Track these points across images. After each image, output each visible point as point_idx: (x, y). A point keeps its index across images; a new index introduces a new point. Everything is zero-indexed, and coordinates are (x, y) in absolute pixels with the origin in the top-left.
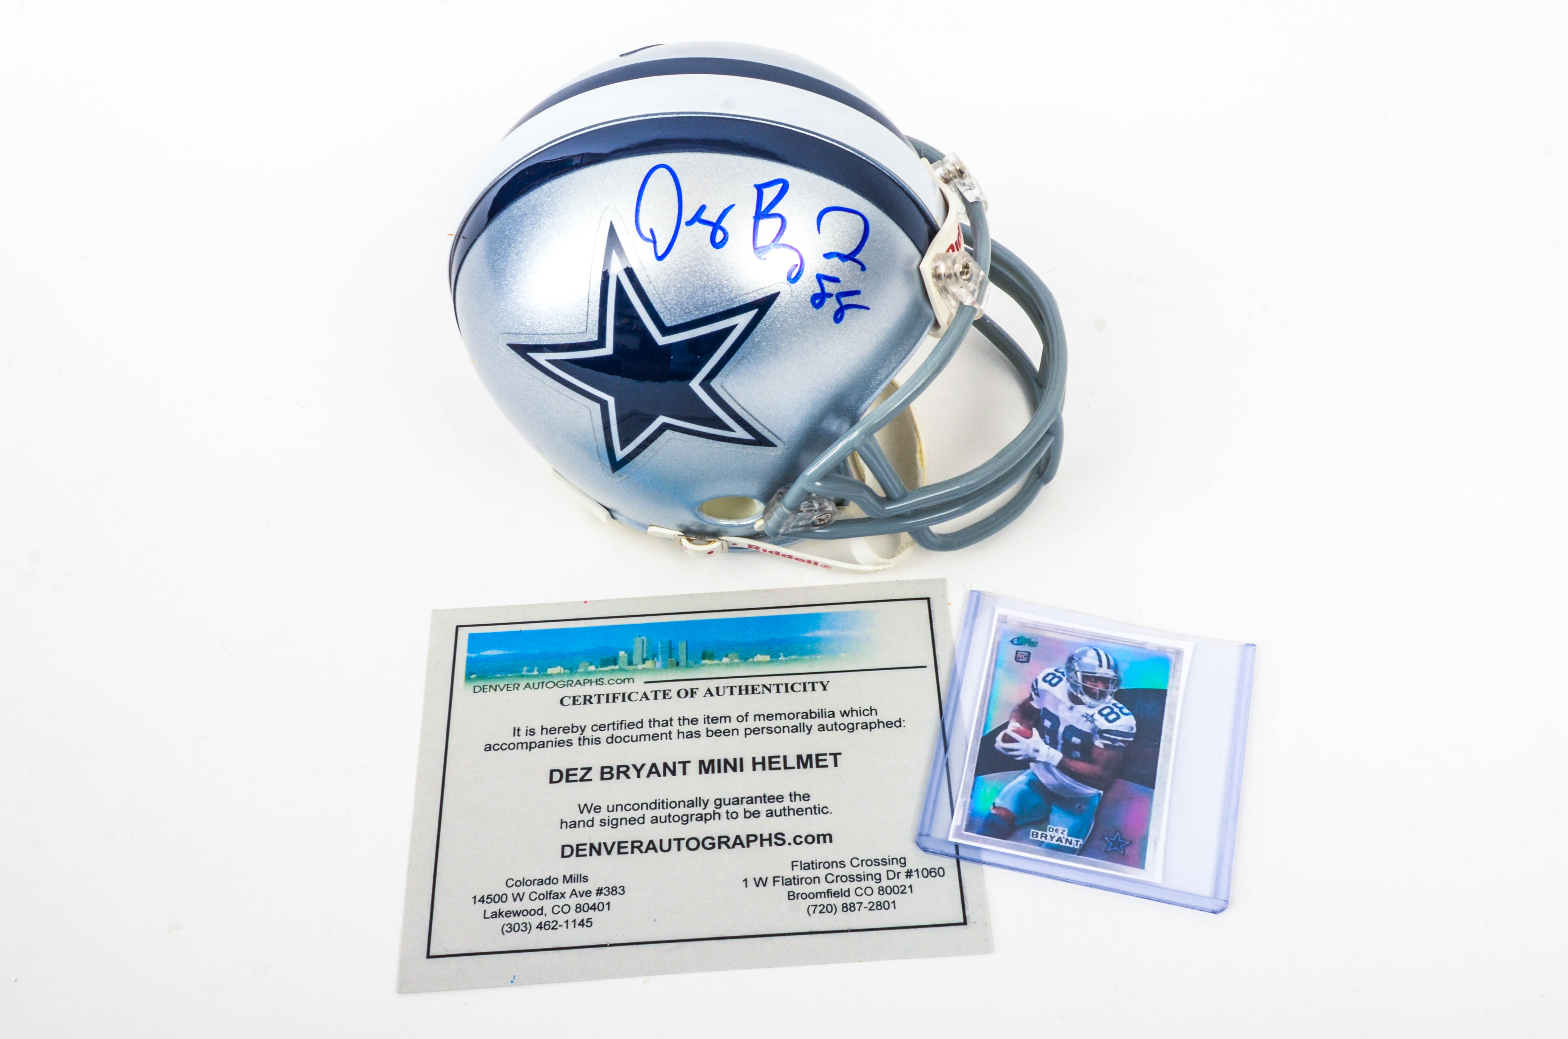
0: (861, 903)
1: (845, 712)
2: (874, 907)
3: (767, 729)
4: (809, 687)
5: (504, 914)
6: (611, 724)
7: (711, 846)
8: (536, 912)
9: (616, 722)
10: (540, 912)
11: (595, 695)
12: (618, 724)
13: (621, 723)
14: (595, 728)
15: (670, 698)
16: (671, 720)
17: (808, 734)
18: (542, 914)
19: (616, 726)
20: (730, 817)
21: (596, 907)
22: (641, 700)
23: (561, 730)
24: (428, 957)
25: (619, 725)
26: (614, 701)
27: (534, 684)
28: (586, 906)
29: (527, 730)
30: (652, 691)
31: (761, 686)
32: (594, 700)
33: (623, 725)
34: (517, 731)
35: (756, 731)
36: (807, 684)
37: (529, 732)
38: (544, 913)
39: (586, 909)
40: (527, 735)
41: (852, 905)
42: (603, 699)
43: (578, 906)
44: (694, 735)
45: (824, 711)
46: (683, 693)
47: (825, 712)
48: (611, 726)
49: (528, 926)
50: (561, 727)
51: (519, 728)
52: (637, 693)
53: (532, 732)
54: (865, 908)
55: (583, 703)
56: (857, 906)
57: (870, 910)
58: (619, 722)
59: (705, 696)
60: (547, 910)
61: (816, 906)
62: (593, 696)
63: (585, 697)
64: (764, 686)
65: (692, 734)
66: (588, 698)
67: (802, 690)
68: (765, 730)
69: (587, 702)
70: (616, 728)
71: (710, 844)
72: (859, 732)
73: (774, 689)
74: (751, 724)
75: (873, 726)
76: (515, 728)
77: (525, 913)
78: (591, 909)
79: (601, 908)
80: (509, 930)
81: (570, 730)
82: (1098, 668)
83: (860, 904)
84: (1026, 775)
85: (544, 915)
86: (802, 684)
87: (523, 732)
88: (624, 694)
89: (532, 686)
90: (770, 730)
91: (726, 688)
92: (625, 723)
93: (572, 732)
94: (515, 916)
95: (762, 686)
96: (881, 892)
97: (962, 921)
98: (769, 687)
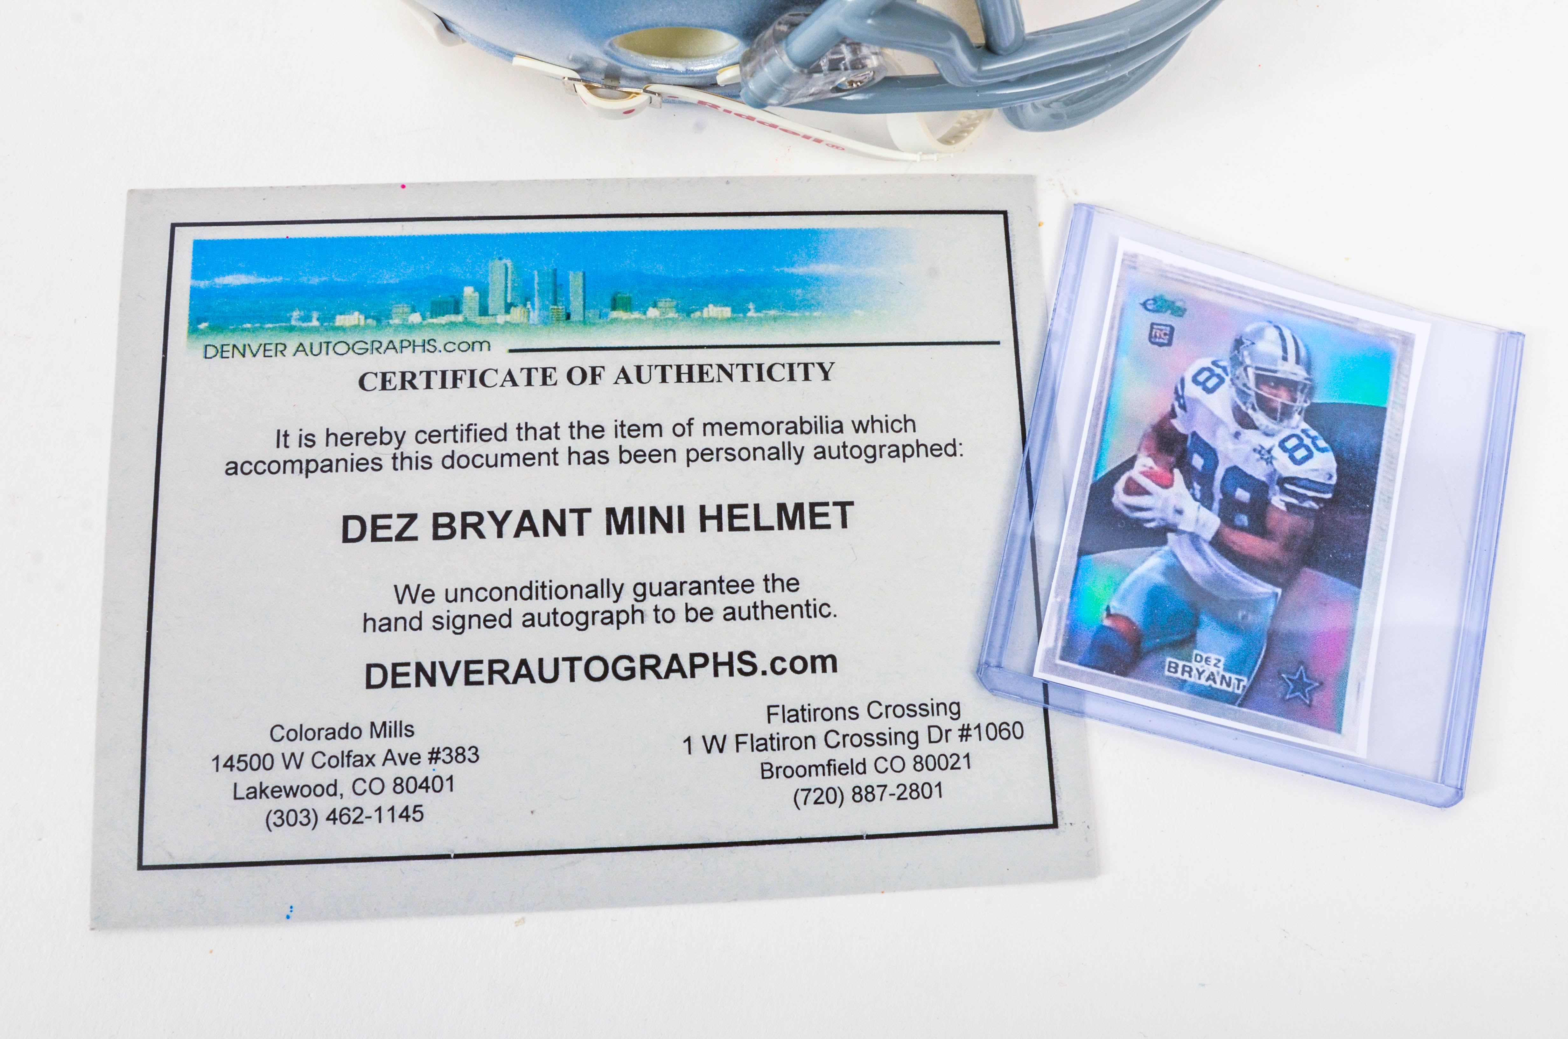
0: (885, 786)
1: (860, 422)
2: (906, 795)
3: (726, 452)
4: (799, 372)
5: (268, 792)
6: (450, 430)
7: (628, 673)
8: (325, 790)
9: (458, 428)
10: (332, 790)
11: (421, 372)
12: (462, 430)
13: (468, 430)
14: (422, 438)
15: (555, 384)
16: (557, 427)
17: (797, 464)
18: (335, 794)
19: (458, 434)
20: (660, 618)
21: (430, 784)
22: (502, 386)
23: (362, 437)
24: (141, 867)
25: (465, 433)
26: (455, 385)
27: (311, 344)
28: (412, 781)
29: (301, 436)
30: (522, 369)
31: (715, 367)
32: (420, 381)
33: (472, 434)
34: (282, 438)
35: (705, 455)
36: (795, 366)
37: (304, 441)
38: (338, 793)
39: (412, 788)
40: (300, 446)
41: (870, 789)
42: (436, 380)
43: (398, 781)
44: (597, 458)
45: (824, 420)
46: (577, 376)
47: (827, 422)
48: (450, 435)
49: (312, 816)
50: (362, 433)
51: (286, 432)
52: (496, 371)
53: (309, 440)
54: (890, 795)
55: (399, 387)
56: (878, 792)
57: (899, 798)
58: (465, 427)
59: (616, 383)
60: (344, 787)
61: (809, 790)
62: (418, 374)
63: (403, 374)
64: (721, 367)
65: (593, 457)
66: (408, 377)
67: (788, 377)
68: (722, 454)
69: (407, 385)
70: (458, 438)
71: (627, 669)
72: (884, 462)
73: (738, 373)
74: (698, 440)
75: (908, 451)
76: (279, 431)
77: (306, 791)
78: (420, 787)
79: (437, 786)
80: (279, 822)
81: (378, 440)
82: (1280, 361)
83: (883, 788)
84: (1160, 557)
85: (339, 796)
86: (787, 367)
87: (293, 440)
88: (472, 372)
89: (308, 350)
90: (731, 455)
91: (653, 368)
92: (476, 430)
93: (382, 443)
94: (288, 795)
95: (717, 367)
96: (919, 767)
97: (1050, 821)
98: (729, 369)
